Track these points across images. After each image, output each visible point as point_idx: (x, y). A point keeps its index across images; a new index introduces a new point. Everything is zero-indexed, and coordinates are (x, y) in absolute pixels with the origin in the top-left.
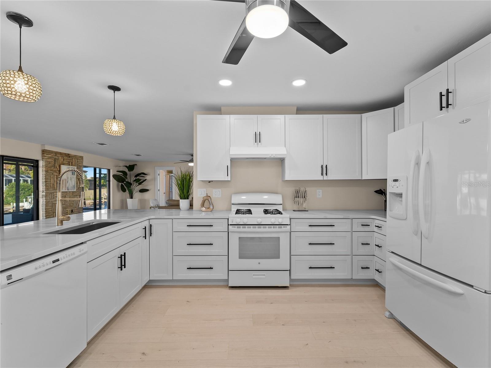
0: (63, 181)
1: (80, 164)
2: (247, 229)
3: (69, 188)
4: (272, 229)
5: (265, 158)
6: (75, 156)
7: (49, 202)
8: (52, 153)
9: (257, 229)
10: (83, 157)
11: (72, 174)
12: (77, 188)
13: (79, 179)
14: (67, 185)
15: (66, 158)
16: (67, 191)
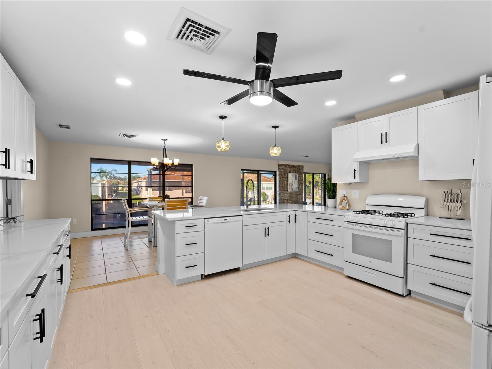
0: (289, 184)
1: (301, 171)
2: (359, 227)
3: (294, 189)
4: (384, 231)
5: (407, 157)
6: (298, 166)
7: (281, 198)
8: (283, 166)
9: (368, 229)
10: (303, 166)
11: (296, 179)
12: (299, 189)
13: (300, 183)
14: (292, 187)
15: (292, 168)
16: (292, 191)
